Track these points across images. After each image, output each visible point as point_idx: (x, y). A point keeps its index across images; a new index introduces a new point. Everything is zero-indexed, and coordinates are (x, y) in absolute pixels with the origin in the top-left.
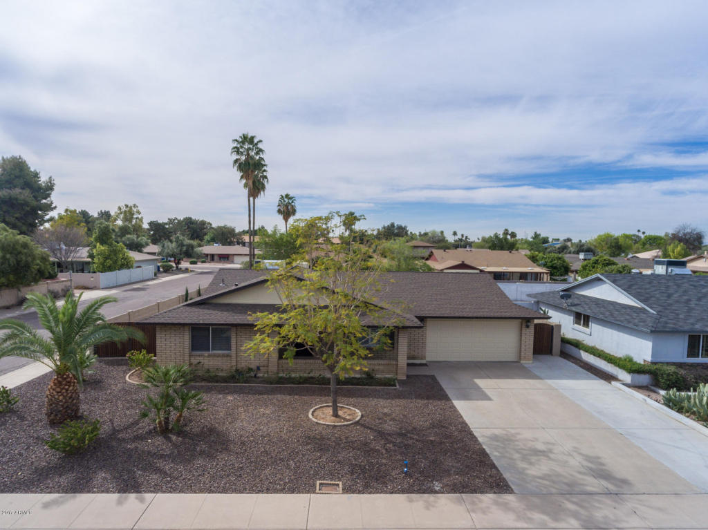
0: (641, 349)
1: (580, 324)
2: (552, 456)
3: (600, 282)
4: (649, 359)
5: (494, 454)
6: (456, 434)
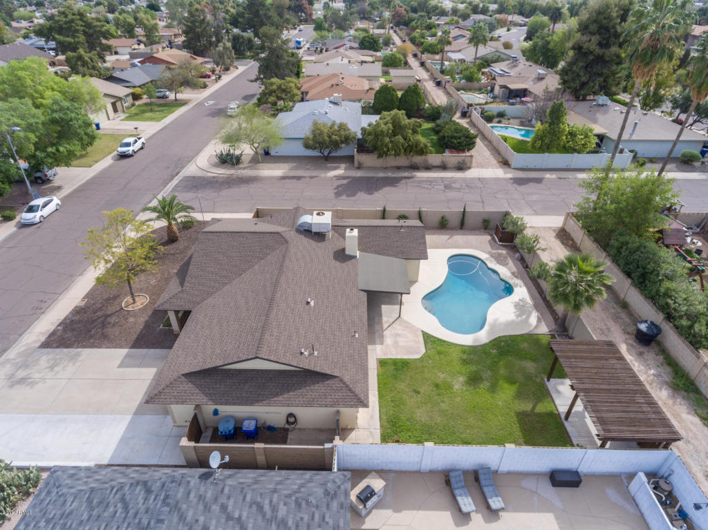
5: (65, 351)
6: (92, 341)
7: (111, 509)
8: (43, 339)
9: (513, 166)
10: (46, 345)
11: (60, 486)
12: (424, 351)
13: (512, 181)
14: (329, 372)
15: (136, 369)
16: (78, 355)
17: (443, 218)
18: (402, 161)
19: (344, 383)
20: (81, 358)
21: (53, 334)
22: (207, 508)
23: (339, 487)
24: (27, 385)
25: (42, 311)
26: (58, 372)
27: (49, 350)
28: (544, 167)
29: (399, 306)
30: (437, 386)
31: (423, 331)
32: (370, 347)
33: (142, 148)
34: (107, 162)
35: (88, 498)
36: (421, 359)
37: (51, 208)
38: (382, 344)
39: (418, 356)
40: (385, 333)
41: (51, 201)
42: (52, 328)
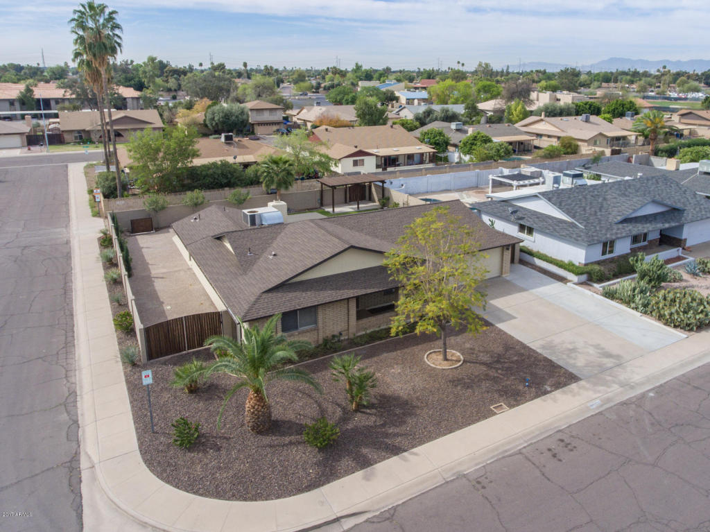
0: (577, 255)
1: (524, 233)
2: (579, 350)
3: (536, 198)
4: (583, 262)
5: (553, 359)
6: (522, 351)
10: (572, 378)
16: (543, 347)
20: (541, 342)
21: (558, 386)
26: (570, 343)
27: (570, 370)
42: (557, 394)
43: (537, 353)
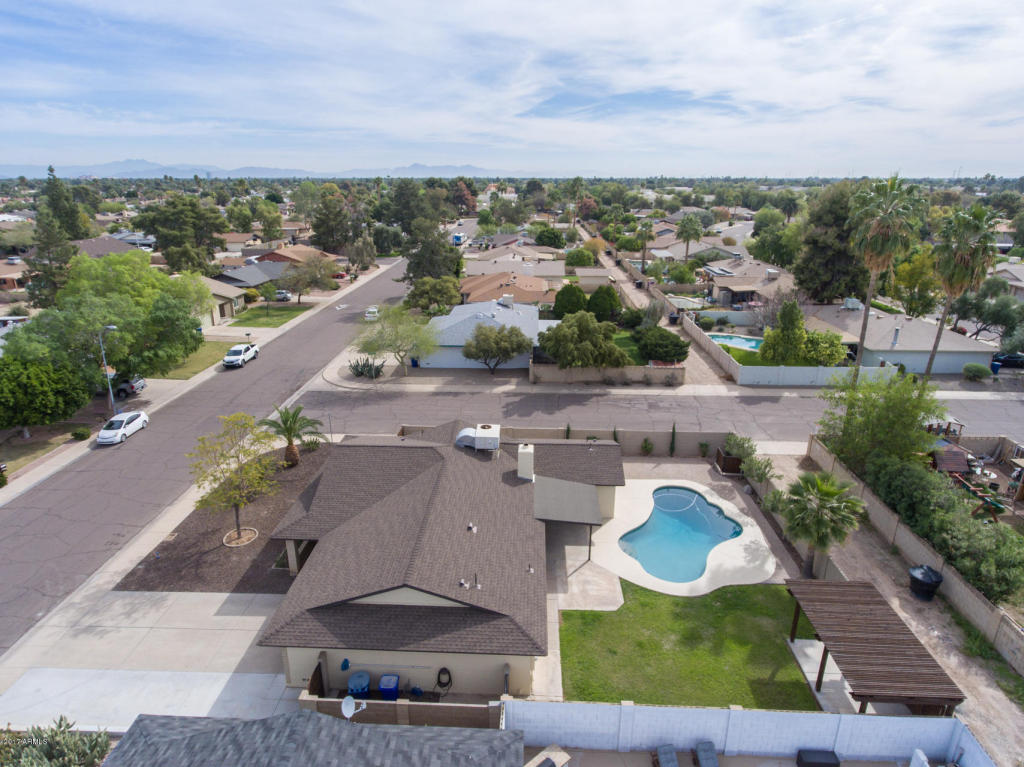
5: (147, 594)
6: (182, 583)
7: (220, 752)
8: (118, 579)
9: (739, 382)
10: (123, 586)
11: (148, 735)
12: (622, 602)
13: (738, 400)
14: (496, 609)
15: (238, 617)
16: (163, 599)
17: (646, 441)
18: (592, 374)
19: (516, 624)
20: (169, 602)
21: (132, 573)
22: (341, 751)
23: (508, 746)
24: (96, 634)
25: (119, 546)
26: (136, 620)
27: (126, 592)
28: (780, 384)
29: (587, 547)
30: (640, 645)
31: (620, 578)
32: (549, 596)
33: (254, 358)
34: (210, 373)
35: (188, 744)
36: (618, 612)
37: (137, 424)
38: (565, 592)
39: (615, 608)
40: (570, 579)
41: (138, 416)
42: (130, 567)
43: (167, 590)
